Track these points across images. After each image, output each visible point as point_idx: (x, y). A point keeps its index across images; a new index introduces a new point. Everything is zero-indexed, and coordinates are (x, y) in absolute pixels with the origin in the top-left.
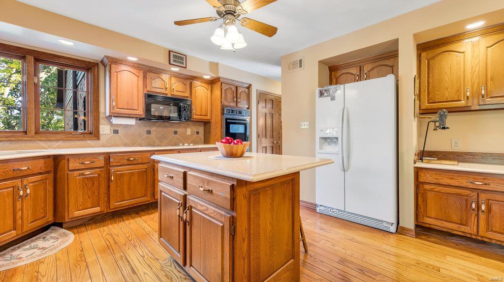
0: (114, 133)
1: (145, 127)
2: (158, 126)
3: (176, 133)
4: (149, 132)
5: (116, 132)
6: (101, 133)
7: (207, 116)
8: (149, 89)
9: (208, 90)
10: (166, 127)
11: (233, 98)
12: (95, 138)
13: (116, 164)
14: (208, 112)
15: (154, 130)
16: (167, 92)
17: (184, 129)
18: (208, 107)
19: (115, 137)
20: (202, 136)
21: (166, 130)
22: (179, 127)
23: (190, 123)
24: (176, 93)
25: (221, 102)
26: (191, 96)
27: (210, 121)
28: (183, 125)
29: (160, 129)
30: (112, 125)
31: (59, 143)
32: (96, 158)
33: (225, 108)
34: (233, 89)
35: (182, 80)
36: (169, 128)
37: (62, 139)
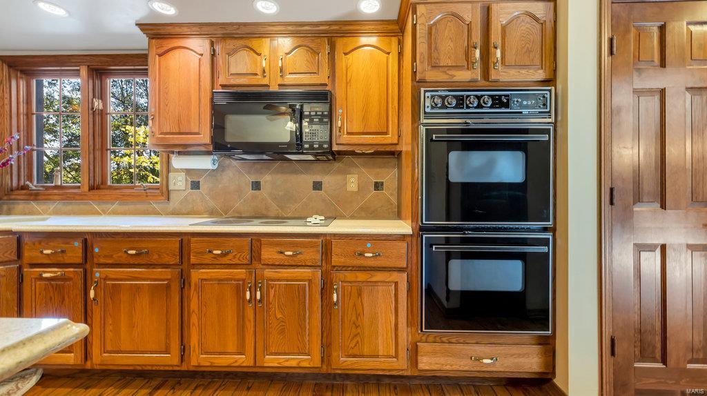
0: (192, 189)
1: (249, 173)
2: (276, 172)
3: (317, 186)
4: (256, 186)
5: (196, 185)
6: (171, 187)
7: (386, 133)
8: (222, 80)
9: (388, 53)
10: (296, 172)
11: (468, 55)
12: (163, 198)
13: (105, 261)
14: (390, 122)
15: (266, 179)
16: (265, 81)
17: (339, 178)
18: (390, 105)
19: (194, 197)
20: (391, 195)
21: (294, 179)
22: (327, 172)
23: (356, 161)
24: (290, 79)
25: (414, 73)
26: (334, 81)
27: (398, 148)
28: (337, 165)
29: (280, 179)
30: (188, 172)
31: (115, 206)
32: (67, 243)
33: (425, 91)
34: (468, 17)
35: (307, 42)
36: (303, 176)
37: (117, 199)
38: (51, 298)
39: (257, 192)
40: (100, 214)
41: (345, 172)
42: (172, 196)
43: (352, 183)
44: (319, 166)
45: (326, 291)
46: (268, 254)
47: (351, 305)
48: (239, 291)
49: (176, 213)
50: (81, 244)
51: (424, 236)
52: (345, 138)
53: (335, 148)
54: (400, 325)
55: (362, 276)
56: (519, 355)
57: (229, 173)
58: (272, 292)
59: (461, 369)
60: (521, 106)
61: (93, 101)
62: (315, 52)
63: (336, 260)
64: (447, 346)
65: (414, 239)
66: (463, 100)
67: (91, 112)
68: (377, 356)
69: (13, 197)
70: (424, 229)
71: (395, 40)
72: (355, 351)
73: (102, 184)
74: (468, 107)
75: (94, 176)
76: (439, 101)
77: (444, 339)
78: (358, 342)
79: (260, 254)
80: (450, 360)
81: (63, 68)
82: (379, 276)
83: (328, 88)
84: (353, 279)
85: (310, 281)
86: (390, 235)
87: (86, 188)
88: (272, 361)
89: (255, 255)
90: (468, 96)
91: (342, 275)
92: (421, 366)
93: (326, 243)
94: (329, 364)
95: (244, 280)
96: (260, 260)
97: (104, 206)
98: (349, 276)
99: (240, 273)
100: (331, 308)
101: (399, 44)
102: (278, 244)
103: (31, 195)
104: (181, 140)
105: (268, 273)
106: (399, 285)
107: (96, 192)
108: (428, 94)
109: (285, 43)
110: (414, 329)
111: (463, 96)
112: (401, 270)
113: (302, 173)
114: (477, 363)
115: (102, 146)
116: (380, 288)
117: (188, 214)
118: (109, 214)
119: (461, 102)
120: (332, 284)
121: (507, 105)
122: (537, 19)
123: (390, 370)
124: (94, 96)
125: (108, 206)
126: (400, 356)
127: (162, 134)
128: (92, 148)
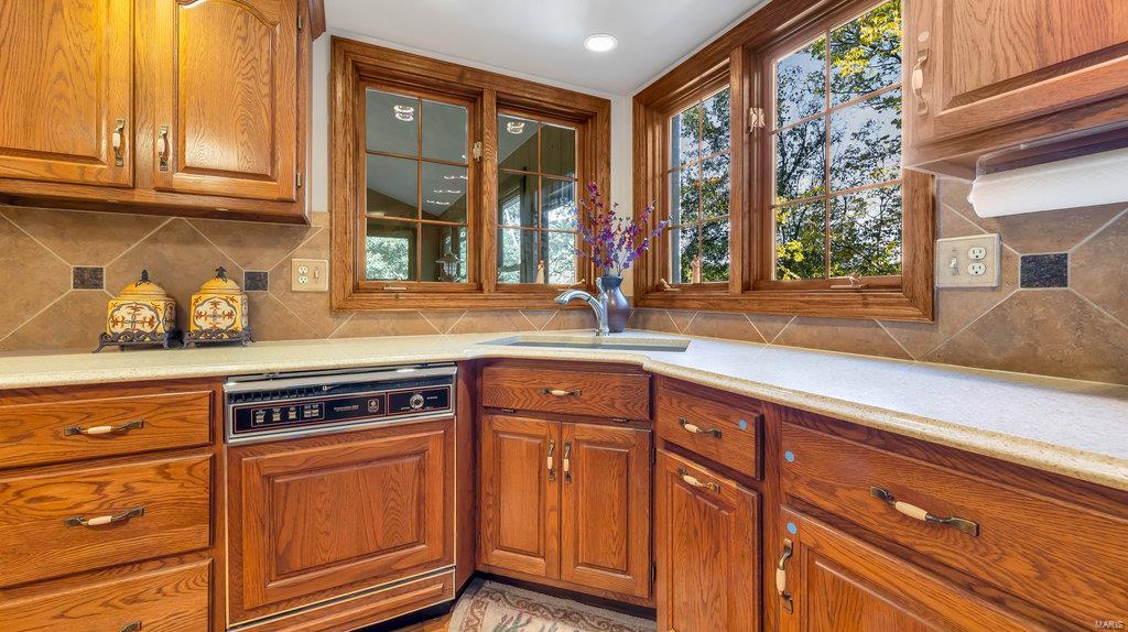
0: (1028, 283)
5: (1046, 272)
6: (943, 279)
12: (911, 311)
13: (810, 495)
19: (1039, 310)
30: (1009, 226)
31: (790, 326)
32: (726, 418)
37: (795, 310)
38: (696, 532)
40: (763, 342)
42: (947, 306)
50: (753, 429)
61: (748, 112)
67: (746, 137)
69: (648, 302)
73: (762, 279)
75: (750, 263)
81: (704, 75)
87: (736, 288)
97: (770, 325)
103: (665, 300)
104: (1051, 93)
107: (753, 295)
115: (762, 201)
117: (1009, 365)
118: (778, 342)
124: (751, 105)
125: (777, 325)
127: (957, 100)
128: (746, 209)
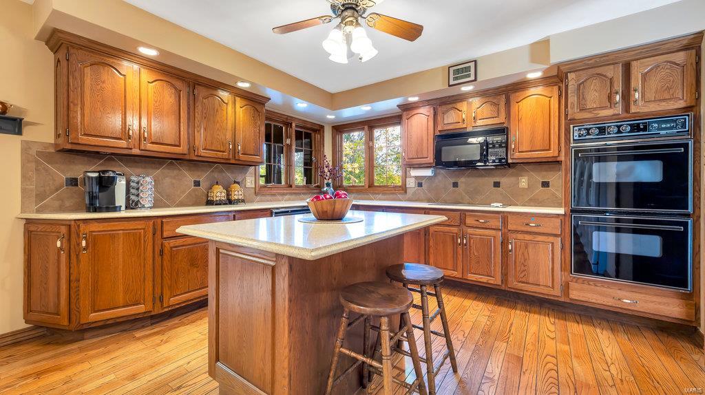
1: (451, 177)
2: (468, 176)
3: (497, 185)
4: (455, 185)
5: (420, 185)
6: (407, 186)
7: (549, 150)
8: (440, 128)
9: (551, 97)
10: (482, 176)
11: (610, 98)
12: (403, 192)
14: (552, 143)
15: (462, 181)
16: (464, 126)
17: (513, 179)
18: (552, 131)
19: (419, 191)
20: (557, 190)
21: (480, 181)
22: (504, 176)
23: (526, 167)
24: (479, 123)
25: (566, 115)
26: (509, 120)
27: (558, 159)
28: (511, 171)
29: (471, 180)
30: (416, 177)
31: (380, 196)
33: (574, 127)
34: (610, 75)
35: (491, 99)
36: (487, 178)
39: (456, 189)
40: (373, 200)
41: (518, 175)
42: (408, 191)
43: (524, 182)
44: (498, 172)
45: (504, 243)
46: (469, 221)
47: (521, 253)
48: (454, 239)
49: (410, 200)
51: (573, 216)
52: (517, 155)
53: (510, 161)
54: (555, 269)
55: (528, 237)
56: (660, 303)
57: (440, 178)
58: (472, 241)
59: (604, 303)
60: (659, 129)
62: (496, 105)
63: (510, 227)
64: (593, 287)
65: (567, 219)
66: (605, 129)
68: (539, 285)
70: (573, 211)
71: (556, 88)
72: (524, 280)
74: (609, 133)
76: (584, 132)
77: (591, 283)
78: (525, 275)
79: (465, 221)
80: (595, 296)
82: (540, 238)
83: (505, 125)
84: (522, 238)
85: (494, 237)
86: (549, 214)
87: (367, 187)
88: (472, 277)
89: (462, 221)
90: (608, 127)
91: (514, 236)
92: (571, 296)
93: (505, 217)
94: (506, 284)
95: (457, 233)
96: (465, 224)
98: (520, 236)
99: (455, 230)
100: (507, 254)
101: (559, 90)
102: (475, 216)
105: (470, 231)
106: (555, 244)
108: (576, 128)
109: (476, 102)
110: (566, 274)
111: (605, 127)
112: (556, 235)
113: (485, 176)
114: (619, 302)
116: (541, 246)
117: (416, 201)
118: (377, 200)
119: (602, 130)
120: (508, 240)
121: (645, 129)
122: (678, 65)
123: (548, 295)
126: (556, 288)
